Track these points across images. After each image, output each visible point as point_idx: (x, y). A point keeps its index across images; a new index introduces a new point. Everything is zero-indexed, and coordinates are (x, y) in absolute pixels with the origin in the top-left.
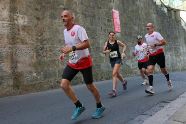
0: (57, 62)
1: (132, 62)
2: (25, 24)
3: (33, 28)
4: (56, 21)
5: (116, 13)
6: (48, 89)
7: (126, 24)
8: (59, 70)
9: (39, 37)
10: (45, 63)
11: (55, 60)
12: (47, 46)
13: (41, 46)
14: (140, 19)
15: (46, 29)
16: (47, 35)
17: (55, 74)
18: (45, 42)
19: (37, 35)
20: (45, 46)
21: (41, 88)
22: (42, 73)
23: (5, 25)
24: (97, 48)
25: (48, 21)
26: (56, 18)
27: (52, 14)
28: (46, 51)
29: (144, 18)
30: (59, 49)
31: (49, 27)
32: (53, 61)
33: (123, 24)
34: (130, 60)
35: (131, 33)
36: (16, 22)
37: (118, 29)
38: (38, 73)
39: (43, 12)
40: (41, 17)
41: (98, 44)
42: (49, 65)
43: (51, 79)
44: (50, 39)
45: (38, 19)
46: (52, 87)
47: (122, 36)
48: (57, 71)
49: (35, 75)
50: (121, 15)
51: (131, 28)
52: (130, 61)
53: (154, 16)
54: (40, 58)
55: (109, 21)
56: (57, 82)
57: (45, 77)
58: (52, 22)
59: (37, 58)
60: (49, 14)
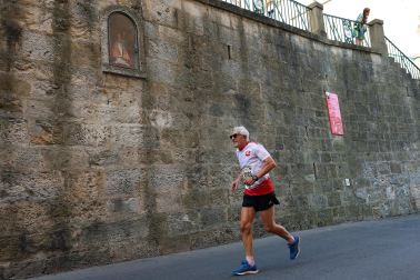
0: (226, 194)
1: (368, 191)
2: (168, 126)
3: (182, 133)
4: (222, 119)
5: (334, 100)
6: (211, 244)
7: (353, 118)
8: (229, 210)
9: (194, 150)
10: (204, 196)
11: (221, 190)
12: (208, 164)
13: (197, 165)
14: (380, 108)
15: (205, 133)
16: (206, 146)
17: (223, 217)
18: (203, 158)
19: (189, 146)
20: (203, 165)
21: (198, 244)
22: (199, 215)
23: (135, 130)
24: (299, 165)
25: (208, 119)
26: (222, 114)
27: (214, 105)
28: (206, 174)
29: (388, 106)
30: (229, 169)
31: (210, 130)
32: (219, 193)
33: (348, 119)
34: (365, 188)
35: (364, 136)
36: (153, 124)
37: (338, 128)
38: (192, 215)
39: (199, 104)
40: (195, 113)
41: (301, 158)
42: (211, 199)
43: (216, 227)
44: (212, 152)
45: (191, 116)
46: (218, 242)
47: (346, 141)
48: (226, 211)
49: (186, 218)
50: (342, 102)
51: (363, 126)
52: (364, 190)
53: (408, 100)
54: (194, 187)
55: (319, 114)
56: (227, 232)
57: (205, 222)
58: (215, 121)
59: (190, 186)
60: (209, 106)
